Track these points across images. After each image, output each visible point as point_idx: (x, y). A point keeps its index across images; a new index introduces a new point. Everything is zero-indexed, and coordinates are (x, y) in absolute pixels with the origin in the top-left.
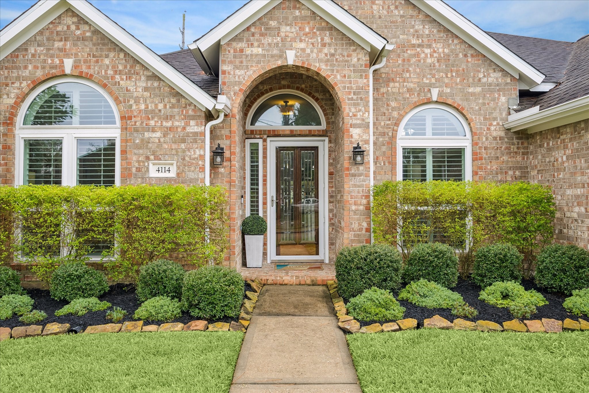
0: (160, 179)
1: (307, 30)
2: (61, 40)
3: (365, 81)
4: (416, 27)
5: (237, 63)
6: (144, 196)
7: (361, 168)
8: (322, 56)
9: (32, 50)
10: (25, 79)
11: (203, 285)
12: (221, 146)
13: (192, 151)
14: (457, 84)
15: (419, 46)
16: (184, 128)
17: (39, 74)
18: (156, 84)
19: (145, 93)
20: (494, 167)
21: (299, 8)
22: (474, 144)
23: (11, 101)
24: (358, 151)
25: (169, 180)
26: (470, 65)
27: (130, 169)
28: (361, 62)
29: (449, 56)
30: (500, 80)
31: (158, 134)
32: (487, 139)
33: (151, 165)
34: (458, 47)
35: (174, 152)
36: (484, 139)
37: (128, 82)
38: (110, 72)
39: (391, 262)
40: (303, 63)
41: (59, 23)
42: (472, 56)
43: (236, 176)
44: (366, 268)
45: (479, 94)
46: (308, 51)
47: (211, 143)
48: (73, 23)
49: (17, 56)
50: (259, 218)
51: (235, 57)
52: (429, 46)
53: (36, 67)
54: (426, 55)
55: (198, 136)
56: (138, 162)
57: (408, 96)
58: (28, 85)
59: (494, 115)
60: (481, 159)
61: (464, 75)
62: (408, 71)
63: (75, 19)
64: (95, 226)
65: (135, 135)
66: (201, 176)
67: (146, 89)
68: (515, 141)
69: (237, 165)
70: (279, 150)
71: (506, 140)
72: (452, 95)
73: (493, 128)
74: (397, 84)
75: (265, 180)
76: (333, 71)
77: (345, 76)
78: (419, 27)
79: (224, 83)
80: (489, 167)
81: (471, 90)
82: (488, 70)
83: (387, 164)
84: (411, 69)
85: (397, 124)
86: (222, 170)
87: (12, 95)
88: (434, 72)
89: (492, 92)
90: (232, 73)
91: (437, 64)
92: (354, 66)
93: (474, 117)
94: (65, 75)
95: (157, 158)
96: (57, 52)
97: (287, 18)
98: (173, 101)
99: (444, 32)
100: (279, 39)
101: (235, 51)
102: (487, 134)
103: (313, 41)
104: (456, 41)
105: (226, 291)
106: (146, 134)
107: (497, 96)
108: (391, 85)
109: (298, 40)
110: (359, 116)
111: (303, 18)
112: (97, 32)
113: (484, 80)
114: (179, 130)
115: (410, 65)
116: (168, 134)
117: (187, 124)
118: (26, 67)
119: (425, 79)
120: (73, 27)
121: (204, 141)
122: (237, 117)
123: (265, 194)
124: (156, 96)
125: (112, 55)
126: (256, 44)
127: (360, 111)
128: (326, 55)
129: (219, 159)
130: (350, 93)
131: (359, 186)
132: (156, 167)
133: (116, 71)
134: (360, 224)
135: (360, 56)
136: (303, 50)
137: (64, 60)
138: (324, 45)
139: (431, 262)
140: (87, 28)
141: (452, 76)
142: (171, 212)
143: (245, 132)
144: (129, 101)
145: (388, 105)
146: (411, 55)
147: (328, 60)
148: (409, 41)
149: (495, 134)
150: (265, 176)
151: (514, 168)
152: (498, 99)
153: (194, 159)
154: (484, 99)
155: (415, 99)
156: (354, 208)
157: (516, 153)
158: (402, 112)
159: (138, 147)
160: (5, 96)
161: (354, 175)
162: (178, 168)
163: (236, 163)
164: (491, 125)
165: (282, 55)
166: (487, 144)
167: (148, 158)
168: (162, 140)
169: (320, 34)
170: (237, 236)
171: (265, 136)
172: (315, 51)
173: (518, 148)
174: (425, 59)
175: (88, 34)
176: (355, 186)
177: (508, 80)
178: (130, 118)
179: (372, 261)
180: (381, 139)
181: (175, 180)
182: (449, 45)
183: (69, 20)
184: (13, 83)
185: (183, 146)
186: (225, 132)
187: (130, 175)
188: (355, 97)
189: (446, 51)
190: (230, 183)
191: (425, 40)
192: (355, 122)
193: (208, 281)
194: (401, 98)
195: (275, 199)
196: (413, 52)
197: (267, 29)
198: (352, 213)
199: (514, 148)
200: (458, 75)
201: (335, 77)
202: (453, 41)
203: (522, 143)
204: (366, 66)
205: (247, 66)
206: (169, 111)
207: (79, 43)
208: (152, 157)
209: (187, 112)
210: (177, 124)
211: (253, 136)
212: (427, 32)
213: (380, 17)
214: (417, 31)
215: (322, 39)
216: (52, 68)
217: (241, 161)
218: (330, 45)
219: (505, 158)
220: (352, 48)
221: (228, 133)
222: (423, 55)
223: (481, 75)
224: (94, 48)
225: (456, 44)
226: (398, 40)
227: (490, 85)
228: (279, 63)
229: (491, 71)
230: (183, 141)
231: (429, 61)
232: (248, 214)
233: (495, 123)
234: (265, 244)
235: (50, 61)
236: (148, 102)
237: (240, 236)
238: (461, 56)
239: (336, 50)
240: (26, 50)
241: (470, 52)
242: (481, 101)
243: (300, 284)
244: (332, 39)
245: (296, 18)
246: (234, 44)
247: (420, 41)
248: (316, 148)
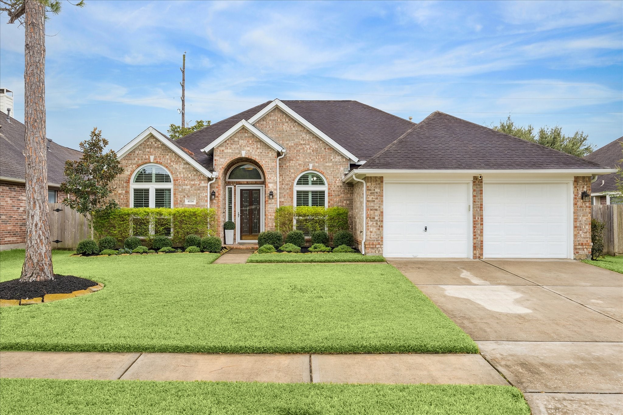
0: (189, 205)
1: (250, 142)
2: (149, 148)
3: (275, 164)
4: (303, 136)
5: (221, 156)
6: (186, 212)
7: (273, 200)
8: (257, 153)
9: (137, 152)
10: (134, 164)
11: (208, 241)
12: (214, 191)
13: (202, 194)
14: (321, 162)
15: (304, 144)
16: (199, 184)
17: (140, 162)
18: (188, 166)
19: (183, 170)
20: (337, 199)
21: (247, 133)
22: (329, 189)
23: (129, 173)
24: (271, 194)
25: (193, 205)
26: (327, 153)
27: (177, 201)
28: (273, 156)
29: (317, 149)
30: (340, 160)
31: (189, 187)
32: (334, 187)
33: (186, 199)
34: (322, 145)
35: (195, 194)
36: (333, 187)
37: (176, 165)
38: (169, 161)
39: (277, 236)
40: (249, 156)
41: (148, 141)
42: (328, 149)
43: (221, 204)
44: (267, 239)
45: (331, 166)
46: (251, 151)
47: (210, 190)
48: (154, 141)
49: (131, 155)
50: (232, 222)
51: (220, 153)
52: (309, 144)
53: (139, 159)
54: (307, 148)
55: (205, 188)
56: (181, 198)
57: (299, 167)
58: (136, 167)
59: (338, 176)
60: (332, 196)
61: (324, 158)
62: (299, 156)
63: (155, 140)
64: (168, 223)
65: (179, 187)
66: (206, 204)
67: (184, 168)
68: (347, 188)
69: (221, 199)
70: (242, 191)
71: (343, 187)
72: (319, 167)
73: (337, 182)
74: (294, 162)
75: (235, 205)
76: (261, 159)
77: (266, 162)
78: (304, 135)
79: (216, 165)
80: (335, 199)
81: (327, 164)
82: (335, 155)
83: (289, 198)
84: (300, 155)
85: (294, 180)
86: (214, 201)
87: (129, 171)
88: (310, 156)
89: (337, 165)
90: (219, 160)
91: (312, 153)
92: (270, 157)
93: (328, 177)
94: (150, 163)
95: (188, 197)
96: (147, 153)
97: (242, 137)
98: (195, 173)
99: (315, 138)
100: (239, 146)
101: (220, 151)
102: (334, 184)
103: (253, 147)
104: (321, 142)
105: (215, 243)
106: (184, 186)
107: (339, 167)
108: (291, 162)
109: (247, 146)
110: (272, 179)
111: (249, 137)
112: (163, 145)
113: (333, 160)
114: (197, 185)
115: (300, 153)
116: (192, 187)
117: (201, 183)
118: (134, 159)
119: (306, 160)
120: (154, 143)
121: (207, 190)
122: (221, 179)
123: (235, 211)
124: (188, 171)
125: (169, 154)
126: (229, 148)
127: (272, 176)
128: (258, 153)
129: (213, 197)
130: (268, 169)
131: (272, 208)
132: (188, 200)
133: (171, 161)
134: (272, 224)
135: (273, 153)
136: (249, 151)
137: (150, 156)
138: (258, 148)
139: (293, 237)
140: (159, 143)
141: (319, 158)
142: (196, 218)
143: (226, 182)
144: (176, 173)
145: (290, 171)
146: (300, 148)
147: (259, 155)
148: (299, 142)
149: (338, 185)
150: (235, 203)
151: (347, 200)
152: (340, 168)
153: (203, 197)
154: (333, 168)
155: (302, 168)
156: (270, 217)
157: (347, 193)
158: (296, 175)
159: (180, 192)
160: (126, 171)
161: (270, 204)
162: (197, 200)
163: (221, 198)
164: (336, 180)
165: (240, 153)
166: (334, 189)
167: (184, 197)
168: (190, 189)
169: (256, 144)
170: (221, 229)
171: (235, 184)
172: (254, 151)
173: (348, 191)
174: (307, 151)
175: (160, 146)
176: (270, 208)
177: (344, 160)
178: (177, 180)
179: (269, 236)
180: (286, 187)
181: (195, 206)
182: (317, 144)
183: (152, 140)
184: (129, 166)
185: (199, 192)
186: (216, 185)
187: (177, 203)
188: (270, 171)
189: (316, 146)
190: (218, 206)
191: (307, 141)
192: (270, 181)
193: (209, 240)
194: (295, 168)
195: (240, 214)
196: (301, 147)
197: (234, 142)
198: (269, 219)
199: (346, 191)
200: (321, 158)
201: (262, 162)
202: (319, 142)
203: (350, 189)
204: (275, 157)
205: (225, 157)
206: (193, 177)
207: (156, 149)
208: (186, 196)
209: (200, 178)
210: (196, 183)
211: (229, 184)
212: (308, 138)
213: (286, 131)
214: (303, 138)
215: (257, 146)
216: (145, 159)
217: (223, 196)
218: (260, 148)
219: (342, 195)
220: (269, 150)
221: (217, 186)
222: (306, 149)
223: (332, 158)
224: (162, 151)
225: (321, 144)
226: (295, 142)
227: (336, 162)
228: (239, 156)
229: (337, 156)
230: (199, 190)
231: (309, 151)
232: (227, 220)
233: (338, 179)
234: (235, 235)
235: (144, 157)
236: (184, 174)
237: (223, 230)
238: (323, 149)
239: (262, 151)
240: (135, 152)
241: (327, 147)
242: (332, 170)
243: (247, 249)
244: (261, 146)
245: (246, 137)
246: (220, 148)
247: (305, 142)
248: (259, 190)
